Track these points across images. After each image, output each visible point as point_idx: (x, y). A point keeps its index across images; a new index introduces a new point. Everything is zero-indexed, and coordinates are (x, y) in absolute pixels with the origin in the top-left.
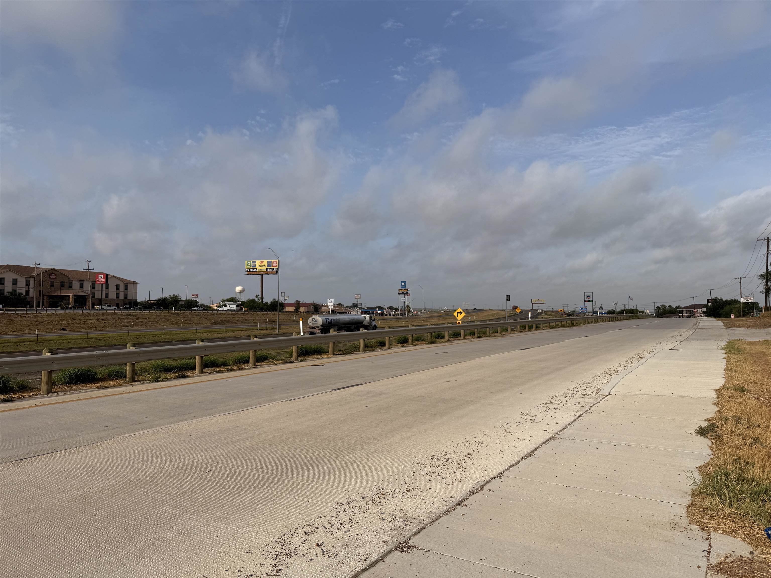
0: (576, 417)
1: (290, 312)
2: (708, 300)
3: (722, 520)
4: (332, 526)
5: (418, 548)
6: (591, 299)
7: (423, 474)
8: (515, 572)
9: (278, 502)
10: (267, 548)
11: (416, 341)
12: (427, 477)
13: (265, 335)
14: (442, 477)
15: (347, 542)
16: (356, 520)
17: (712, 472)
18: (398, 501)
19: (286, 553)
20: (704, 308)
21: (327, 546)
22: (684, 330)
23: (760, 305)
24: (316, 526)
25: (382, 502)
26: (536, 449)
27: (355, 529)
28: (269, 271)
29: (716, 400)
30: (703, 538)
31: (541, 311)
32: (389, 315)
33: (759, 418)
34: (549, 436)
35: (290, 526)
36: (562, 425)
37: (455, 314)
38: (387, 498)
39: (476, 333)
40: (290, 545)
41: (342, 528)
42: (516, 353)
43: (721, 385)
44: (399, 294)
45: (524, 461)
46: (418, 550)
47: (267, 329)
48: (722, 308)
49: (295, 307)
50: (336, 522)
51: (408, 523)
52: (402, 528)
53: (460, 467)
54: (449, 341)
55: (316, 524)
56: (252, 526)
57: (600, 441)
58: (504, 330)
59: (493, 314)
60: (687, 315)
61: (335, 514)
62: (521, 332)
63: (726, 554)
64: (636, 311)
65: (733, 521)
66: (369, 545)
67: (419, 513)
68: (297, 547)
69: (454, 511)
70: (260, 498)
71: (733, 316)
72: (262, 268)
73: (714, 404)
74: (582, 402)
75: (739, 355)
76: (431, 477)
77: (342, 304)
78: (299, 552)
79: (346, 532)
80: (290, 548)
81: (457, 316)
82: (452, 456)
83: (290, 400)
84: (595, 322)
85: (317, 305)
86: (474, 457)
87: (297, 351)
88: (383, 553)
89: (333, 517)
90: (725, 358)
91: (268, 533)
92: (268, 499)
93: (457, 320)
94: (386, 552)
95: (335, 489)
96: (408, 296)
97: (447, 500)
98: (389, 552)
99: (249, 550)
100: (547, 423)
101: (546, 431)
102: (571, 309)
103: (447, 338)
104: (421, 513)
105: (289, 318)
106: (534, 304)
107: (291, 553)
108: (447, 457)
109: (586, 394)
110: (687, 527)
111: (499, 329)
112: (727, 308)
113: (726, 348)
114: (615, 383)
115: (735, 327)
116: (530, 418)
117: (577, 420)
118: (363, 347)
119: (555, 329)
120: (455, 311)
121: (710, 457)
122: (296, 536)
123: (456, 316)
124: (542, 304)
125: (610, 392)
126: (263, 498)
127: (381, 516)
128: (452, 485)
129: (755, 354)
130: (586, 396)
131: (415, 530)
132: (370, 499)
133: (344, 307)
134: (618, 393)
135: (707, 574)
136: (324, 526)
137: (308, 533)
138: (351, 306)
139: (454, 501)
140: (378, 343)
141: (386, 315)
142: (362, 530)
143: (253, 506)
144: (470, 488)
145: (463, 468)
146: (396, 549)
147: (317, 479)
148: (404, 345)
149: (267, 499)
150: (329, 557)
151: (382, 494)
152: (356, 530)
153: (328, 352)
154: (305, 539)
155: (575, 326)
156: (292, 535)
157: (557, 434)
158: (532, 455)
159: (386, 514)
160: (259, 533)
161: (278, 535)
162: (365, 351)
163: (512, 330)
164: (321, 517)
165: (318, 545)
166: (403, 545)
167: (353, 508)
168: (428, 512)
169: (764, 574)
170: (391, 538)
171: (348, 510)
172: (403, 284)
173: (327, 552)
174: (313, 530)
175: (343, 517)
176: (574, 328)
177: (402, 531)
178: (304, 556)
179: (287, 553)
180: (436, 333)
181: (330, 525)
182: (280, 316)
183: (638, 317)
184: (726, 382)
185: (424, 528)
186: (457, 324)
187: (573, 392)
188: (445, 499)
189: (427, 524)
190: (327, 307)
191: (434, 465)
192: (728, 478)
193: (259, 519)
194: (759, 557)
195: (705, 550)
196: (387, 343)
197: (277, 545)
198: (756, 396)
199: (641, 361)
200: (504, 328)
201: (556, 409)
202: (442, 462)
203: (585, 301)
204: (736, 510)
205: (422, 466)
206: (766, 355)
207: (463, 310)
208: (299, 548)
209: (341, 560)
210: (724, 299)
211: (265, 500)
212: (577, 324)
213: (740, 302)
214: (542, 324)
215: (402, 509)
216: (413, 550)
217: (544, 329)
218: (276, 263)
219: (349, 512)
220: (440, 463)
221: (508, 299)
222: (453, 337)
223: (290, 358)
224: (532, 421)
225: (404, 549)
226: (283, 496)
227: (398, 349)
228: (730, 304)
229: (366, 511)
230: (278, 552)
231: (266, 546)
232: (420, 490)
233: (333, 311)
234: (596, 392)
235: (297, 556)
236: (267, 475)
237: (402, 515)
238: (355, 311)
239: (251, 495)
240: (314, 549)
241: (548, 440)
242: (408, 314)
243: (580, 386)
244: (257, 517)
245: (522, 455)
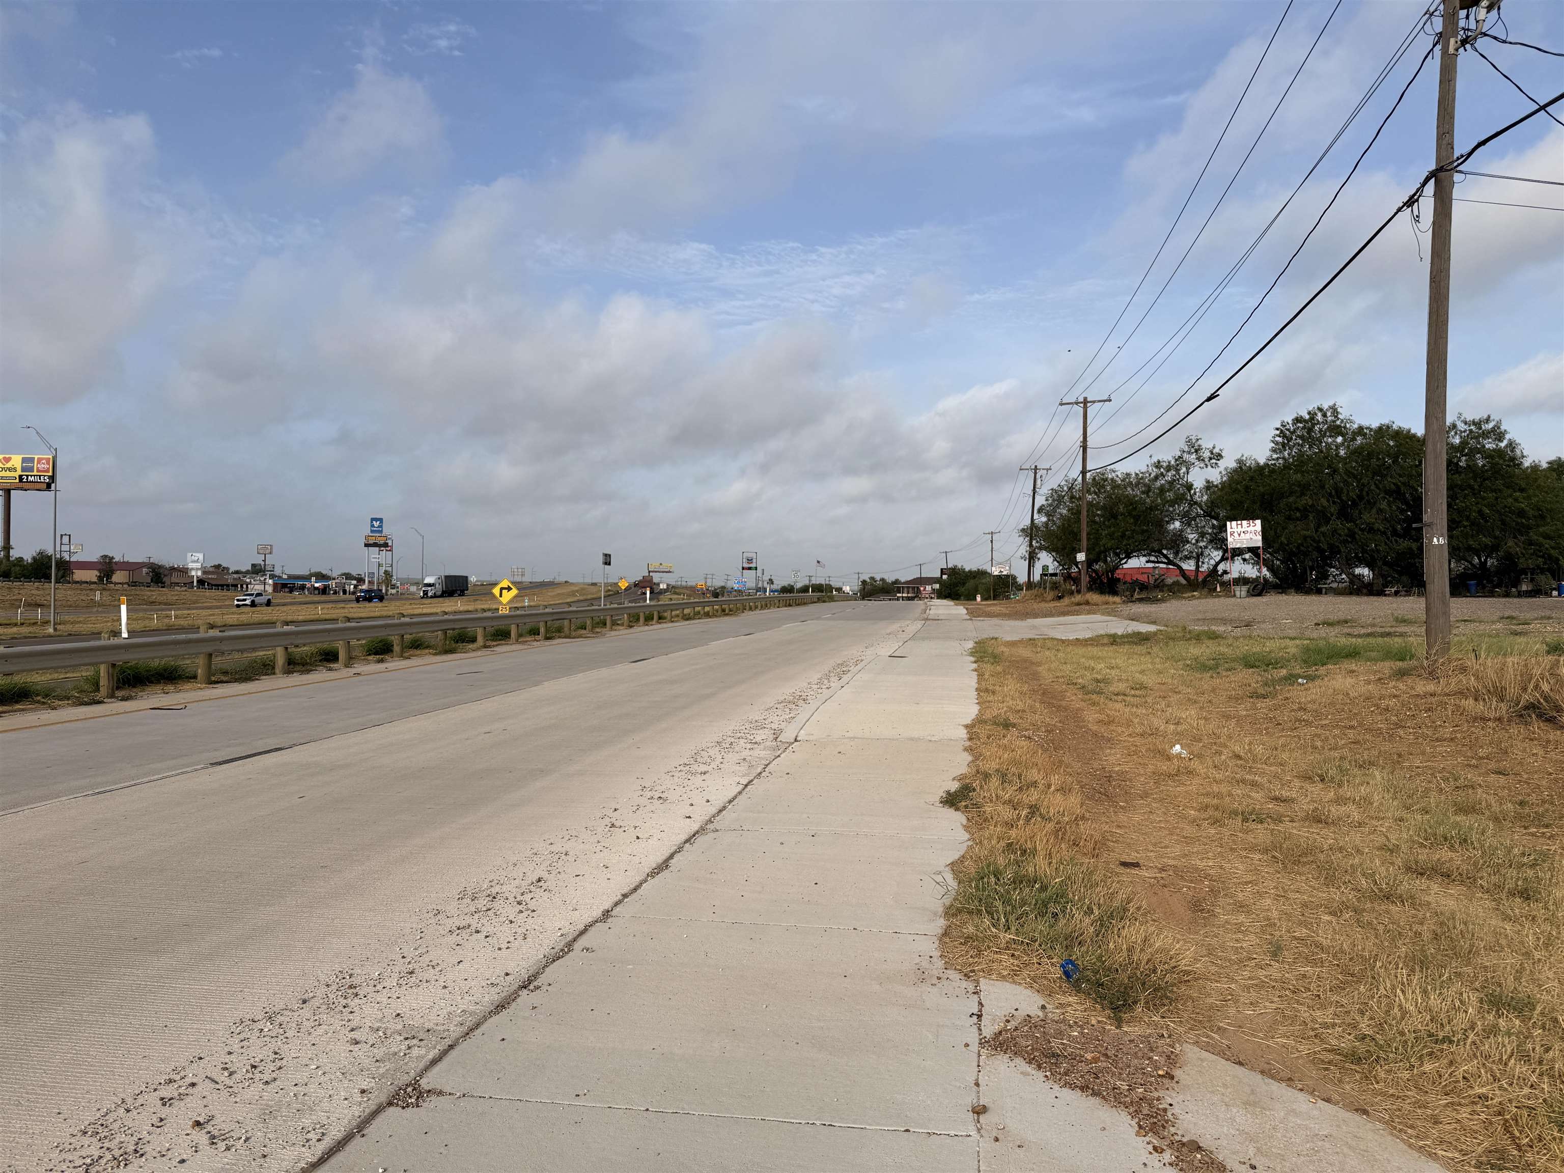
0: (741, 787)
1: (87, 582)
2: (942, 569)
3: (996, 956)
4: (231, 1074)
5: (441, 1093)
6: (753, 565)
7: (443, 932)
8: (647, 1110)
9: (82, 1036)
10: (61, 1151)
11: (411, 648)
12: (453, 939)
13: (16, 638)
14: (485, 933)
15: (271, 1107)
16: (289, 1052)
17: (973, 870)
18: (389, 998)
19: (113, 1156)
20: (935, 583)
21: (221, 1124)
22: (908, 622)
23: (1018, 580)
24: (188, 1080)
25: (352, 1004)
26: (671, 856)
27: (291, 1074)
28: (27, 482)
29: (968, 743)
30: (968, 992)
31: (665, 587)
32: (342, 594)
33: (1035, 771)
34: (696, 827)
35: (121, 1090)
36: (719, 804)
37: (496, 591)
38: (361, 993)
39: (542, 630)
40: (124, 1135)
41: (258, 1076)
42: (624, 670)
43: (973, 716)
44: (367, 545)
45: (651, 881)
46: (441, 1098)
47: (22, 624)
48: (964, 584)
49: (99, 570)
50: (240, 1064)
51: (415, 1041)
52: (402, 1054)
53: (523, 910)
54: (485, 647)
55: (191, 1075)
56: (14, 1105)
57: (785, 829)
58: (598, 623)
59: (573, 591)
60: (909, 595)
61: (236, 1047)
62: (631, 627)
63: (1005, 1016)
64: (829, 588)
65: (1013, 955)
66: (325, 1105)
67: (438, 1018)
68: (141, 1137)
69: (514, 1004)
70: (33, 1032)
71: (979, 598)
72: (8, 474)
73: (966, 749)
74: (750, 758)
75: (995, 665)
76: (459, 936)
77: (224, 565)
78: (148, 1148)
79: (267, 1083)
80: (122, 1143)
81: (501, 596)
82: (504, 887)
83: (99, 793)
84: (762, 607)
85: (160, 567)
86: (550, 884)
87: (110, 676)
88: (360, 1116)
89: (231, 1053)
90: (975, 670)
91: (60, 1116)
92: (54, 1034)
93: (501, 603)
94: (369, 1113)
95: (233, 989)
96: (387, 550)
97: (498, 981)
98: (375, 1111)
99: (10, 1166)
100: (690, 801)
101: (690, 817)
102: (718, 583)
103: (480, 640)
104: (442, 1016)
105: (83, 598)
106: (653, 572)
107: (126, 1154)
108: (494, 891)
109: (756, 743)
110: (941, 975)
111: (588, 622)
112: (971, 584)
113: (974, 653)
114: (805, 720)
115: (985, 616)
116: (657, 795)
117: (744, 793)
118: (284, 664)
119: (692, 622)
120: (495, 584)
121: (965, 845)
122: (138, 1111)
123: (498, 594)
124: (667, 572)
125: (797, 736)
126: (42, 1033)
127: (350, 1036)
128: (508, 948)
129: (1018, 662)
130: (756, 746)
131: (431, 1056)
132: (321, 1001)
133: (230, 571)
134: (811, 738)
135: (979, 1055)
136: (209, 1078)
137: (170, 1100)
138: (248, 571)
139: (513, 982)
140: (321, 654)
141: (335, 593)
142: (307, 1074)
143: (13, 1055)
144: (546, 950)
145: (528, 910)
146: (390, 1104)
147: (185, 972)
148: (382, 659)
149: (51, 1033)
150: (228, 1149)
151: (350, 987)
152: (293, 1074)
153: (195, 677)
154: (163, 1117)
155: (727, 615)
156: (128, 1111)
157: (710, 821)
158: (666, 869)
159: (362, 1030)
160: (34, 1120)
161: (90, 1116)
162: (288, 672)
163: (614, 623)
164: (201, 1058)
165: (198, 1124)
166: (405, 1092)
167: (283, 1026)
168: (459, 1011)
169: (1065, 1041)
170: (377, 1080)
171: (270, 1033)
172: (376, 524)
173: (223, 1137)
174: (182, 1090)
175: (259, 1051)
176: (726, 618)
177: (402, 1062)
178: (164, 1155)
179: (117, 1155)
180: (457, 632)
181: (226, 1074)
182: (57, 591)
183: (832, 599)
184: (980, 711)
185: (451, 1047)
186: (500, 612)
187: (733, 740)
188: (493, 980)
189: (458, 1039)
190: (187, 573)
191: (467, 910)
192: (998, 880)
193: (34, 1085)
194: (1054, 1013)
195: (973, 1014)
196: (342, 655)
197: (86, 1140)
198: (1026, 733)
199: (845, 678)
200: (597, 620)
201: (704, 774)
202: (482, 903)
203: (743, 568)
204: (1017, 935)
205: (439, 917)
206: (1033, 663)
207: (513, 583)
208: (148, 1138)
209: (259, 1150)
210: (967, 569)
211: (45, 1037)
212: (730, 611)
213: (990, 575)
214: (669, 612)
215: (398, 1015)
216: (429, 1099)
217: (672, 622)
218: (49, 464)
219: (272, 1037)
220: (479, 906)
221: (608, 561)
222: (493, 640)
223: (91, 692)
224: (661, 801)
225: (410, 1101)
226: (97, 1021)
227: (371, 668)
228: (974, 577)
229: (314, 1028)
230: (90, 1159)
231: (57, 1147)
232: (438, 969)
233: (201, 582)
234: (772, 737)
235: (143, 1159)
236: (49, 976)
237: (400, 1027)
238: (258, 582)
239: (5, 1030)
240: (187, 1135)
241: (694, 835)
242: (387, 590)
243: (743, 727)
244: (27, 1080)
245: (647, 870)
